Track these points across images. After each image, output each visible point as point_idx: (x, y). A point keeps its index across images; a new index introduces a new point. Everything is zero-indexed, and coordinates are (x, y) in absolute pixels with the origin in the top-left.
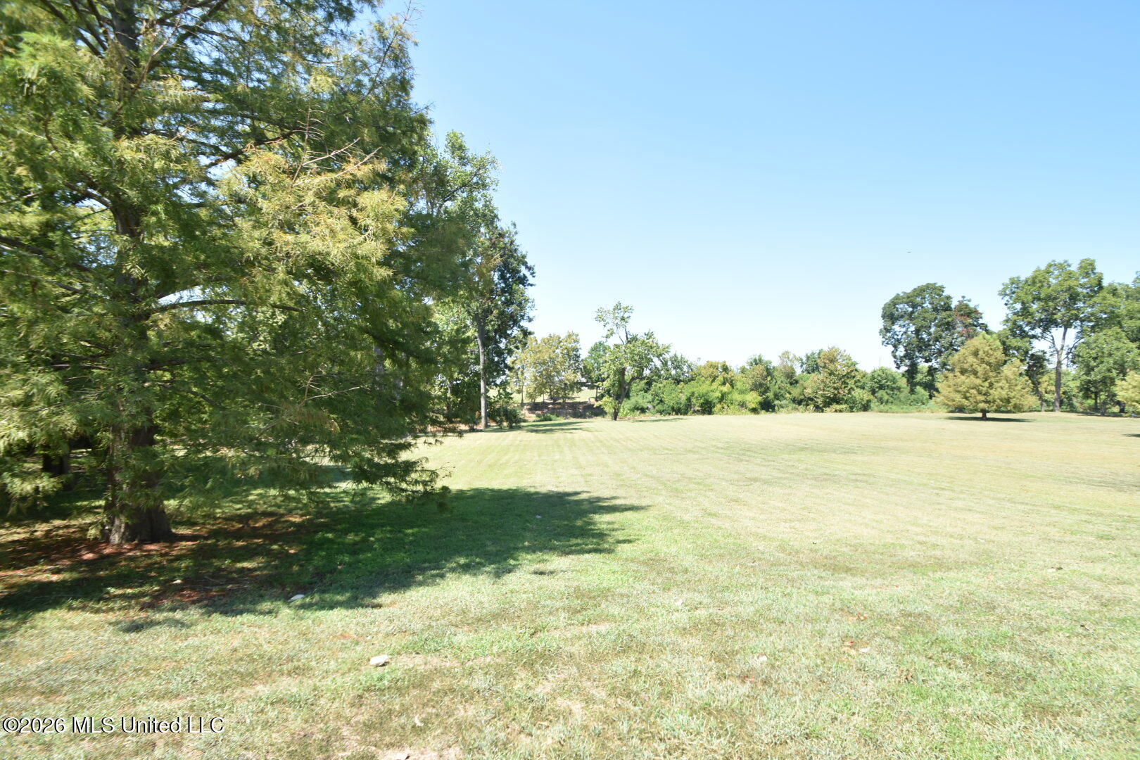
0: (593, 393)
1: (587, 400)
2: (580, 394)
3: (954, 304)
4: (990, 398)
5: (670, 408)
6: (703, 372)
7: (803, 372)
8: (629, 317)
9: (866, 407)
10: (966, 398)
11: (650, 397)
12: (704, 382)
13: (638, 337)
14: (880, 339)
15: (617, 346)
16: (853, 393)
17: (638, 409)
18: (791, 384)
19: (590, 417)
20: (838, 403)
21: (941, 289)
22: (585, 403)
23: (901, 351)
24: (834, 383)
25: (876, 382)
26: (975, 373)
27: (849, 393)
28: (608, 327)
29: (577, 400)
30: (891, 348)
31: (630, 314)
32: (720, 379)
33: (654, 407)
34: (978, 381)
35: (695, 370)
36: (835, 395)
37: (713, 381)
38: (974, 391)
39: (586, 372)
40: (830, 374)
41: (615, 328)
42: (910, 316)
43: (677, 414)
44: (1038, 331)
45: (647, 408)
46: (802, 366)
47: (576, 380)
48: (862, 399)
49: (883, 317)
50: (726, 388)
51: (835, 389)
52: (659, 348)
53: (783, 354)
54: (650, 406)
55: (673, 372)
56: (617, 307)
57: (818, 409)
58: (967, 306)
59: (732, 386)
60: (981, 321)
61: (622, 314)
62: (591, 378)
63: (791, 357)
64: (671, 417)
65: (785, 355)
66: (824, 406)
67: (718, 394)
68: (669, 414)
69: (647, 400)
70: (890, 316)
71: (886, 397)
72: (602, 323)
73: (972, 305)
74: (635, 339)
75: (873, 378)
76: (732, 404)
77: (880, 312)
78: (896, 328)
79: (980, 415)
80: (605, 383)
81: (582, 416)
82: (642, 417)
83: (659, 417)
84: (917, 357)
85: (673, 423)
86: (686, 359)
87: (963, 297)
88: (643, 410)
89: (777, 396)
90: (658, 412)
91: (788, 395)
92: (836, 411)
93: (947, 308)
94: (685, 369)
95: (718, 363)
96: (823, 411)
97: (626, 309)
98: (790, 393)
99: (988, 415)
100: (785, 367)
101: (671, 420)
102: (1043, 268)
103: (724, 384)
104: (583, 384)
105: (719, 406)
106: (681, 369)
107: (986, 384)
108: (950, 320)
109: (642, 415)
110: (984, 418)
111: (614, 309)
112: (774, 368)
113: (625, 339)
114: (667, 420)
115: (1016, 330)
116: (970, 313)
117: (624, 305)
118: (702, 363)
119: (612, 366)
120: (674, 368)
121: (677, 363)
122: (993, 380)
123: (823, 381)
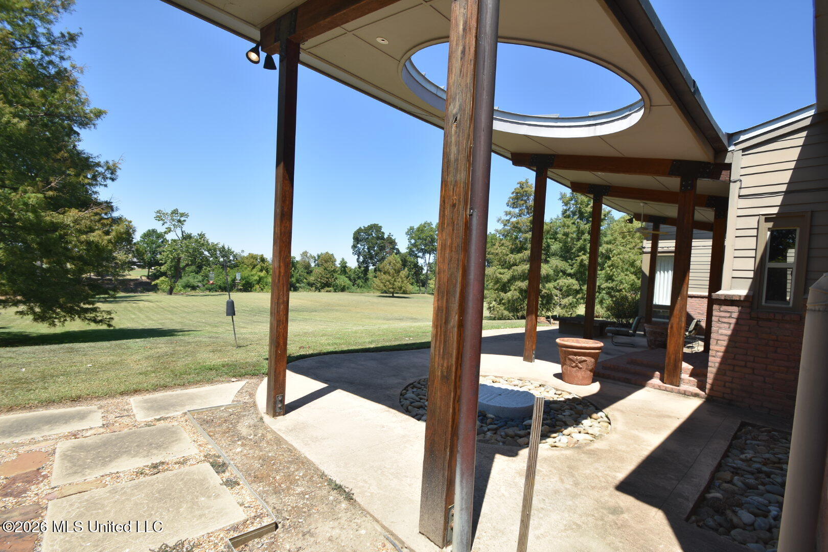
0: (145, 272)
1: (139, 278)
2: (131, 272)
3: (386, 236)
4: (394, 287)
5: (217, 287)
6: (246, 261)
7: (315, 266)
8: (185, 221)
9: (343, 289)
10: (385, 286)
11: (200, 278)
12: (246, 268)
13: (192, 235)
14: (351, 251)
15: (174, 241)
16: (336, 280)
17: (189, 286)
18: (308, 273)
19: (141, 292)
20: (328, 287)
21: (381, 227)
22: (136, 280)
23: (361, 259)
24: (327, 275)
25: (356, 275)
26: (389, 273)
27: (335, 281)
28: (166, 226)
29: (128, 277)
30: (356, 257)
31: (186, 219)
32: (259, 267)
33: (204, 286)
34: (390, 278)
35: (239, 259)
36: (327, 282)
37: (254, 268)
38: (388, 283)
39: (139, 254)
40: (325, 270)
41: (172, 227)
42: (366, 240)
43: (223, 291)
44: (420, 254)
45: (198, 286)
46: (315, 262)
47: (127, 260)
48: (341, 285)
49: (354, 238)
50: (263, 274)
51: (327, 278)
52: (209, 245)
53: (303, 253)
54: (200, 284)
55: (222, 259)
56: (175, 212)
57: (319, 289)
58: (391, 238)
59: (267, 272)
60: (396, 247)
61: (179, 218)
62: (143, 259)
63: (308, 255)
64: (218, 293)
65: (305, 254)
66: (322, 289)
67: (256, 278)
68: (216, 291)
69: (198, 280)
70: (357, 238)
71: (361, 284)
72: (161, 222)
73: (393, 238)
74: (189, 237)
75: (355, 272)
76: (266, 285)
77: (352, 236)
78: (359, 245)
79: (391, 295)
80: (162, 267)
81: (134, 291)
82: (193, 293)
83: (208, 293)
84: (369, 262)
85: (219, 297)
86: (232, 250)
87: (390, 233)
88: (194, 288)
89: (298, 281)
90: (207, 289)
91: (305, 280)
92: (327, 291)
93: (383, 238)
94: (231, 258)
95: (257, 255)
96: (320, 291)
97: (182, 215)
98: (306, 279)
99: (395, 295)
100: (304, 262)
101: (217, 295)
102: (423, 224)
103: (261, 271)
104: (134, 263)
105: (257, 286)
106: (228, 258)
107: (393, 280)
108: (382, 245)
109: (193, 291)
110: (393, 297)
111: (172, 213)
112: (297, 261)
113: (180, 236)
114: (214, 295)
115: (411, 252)
116: (392, 243)
117: (180, 211)
118: (245, 254)
119: (170, 256)
120: (222, 257)
121: (225, 252)
122: (396, 277)
123: (320, 274)
